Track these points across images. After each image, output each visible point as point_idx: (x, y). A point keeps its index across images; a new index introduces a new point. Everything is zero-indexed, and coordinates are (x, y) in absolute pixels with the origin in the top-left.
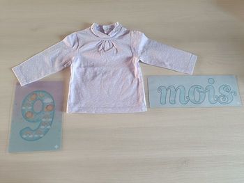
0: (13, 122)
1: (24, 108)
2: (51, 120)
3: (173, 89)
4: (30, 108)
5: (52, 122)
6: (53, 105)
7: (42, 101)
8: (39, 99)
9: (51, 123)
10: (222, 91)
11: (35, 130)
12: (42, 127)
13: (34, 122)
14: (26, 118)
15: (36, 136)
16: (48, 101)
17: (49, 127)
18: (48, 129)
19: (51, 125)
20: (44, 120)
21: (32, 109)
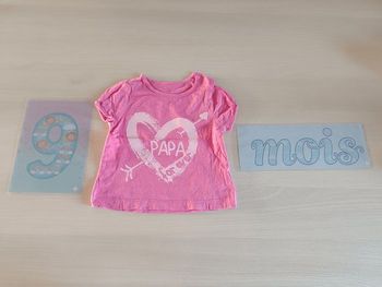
0: (19, 151)
1: (35, 134)
2: (70, 153)
5: (72, 156)
6: (75, 133)
7: (61, 127)
9: (70, 158)
11: (48, 165)
12: (58, 161)
13: (47, 153)
14: (36, 146)
15: (49, 173)
16: (69, 127)
17: (67, 162)
19: (70, 159)
20: (61, 152)
21: (47, 137)
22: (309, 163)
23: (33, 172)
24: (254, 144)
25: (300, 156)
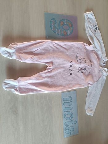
0: (59, 15)
1: (65, 20)
2: (60, 34)
3: (70, 104)
4: (65, 23)
5: (59, 34)
6: (67, 35)
8: (69, 28)
10: (71, 128)
11: (55, 26)
12: (57, 30)
13: (59, 25)
14: (61, 21)
15: (52, 27)
16: (69, 32)
17: (56, 33)
18: (55, 33)
20: (60, 30)
21: (65, 25)
22: (65, 116)
23: (52, 21)
24: (70, 97)
25: (67, 113)
